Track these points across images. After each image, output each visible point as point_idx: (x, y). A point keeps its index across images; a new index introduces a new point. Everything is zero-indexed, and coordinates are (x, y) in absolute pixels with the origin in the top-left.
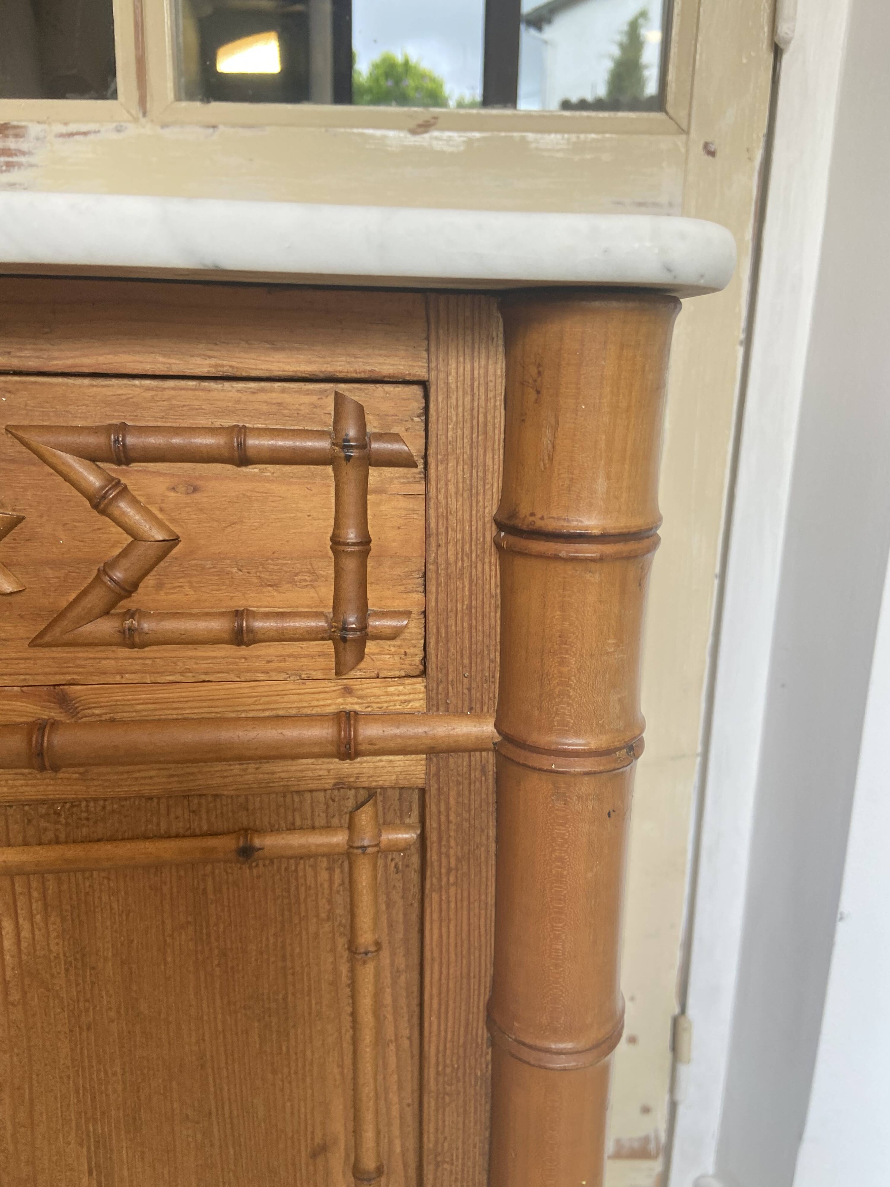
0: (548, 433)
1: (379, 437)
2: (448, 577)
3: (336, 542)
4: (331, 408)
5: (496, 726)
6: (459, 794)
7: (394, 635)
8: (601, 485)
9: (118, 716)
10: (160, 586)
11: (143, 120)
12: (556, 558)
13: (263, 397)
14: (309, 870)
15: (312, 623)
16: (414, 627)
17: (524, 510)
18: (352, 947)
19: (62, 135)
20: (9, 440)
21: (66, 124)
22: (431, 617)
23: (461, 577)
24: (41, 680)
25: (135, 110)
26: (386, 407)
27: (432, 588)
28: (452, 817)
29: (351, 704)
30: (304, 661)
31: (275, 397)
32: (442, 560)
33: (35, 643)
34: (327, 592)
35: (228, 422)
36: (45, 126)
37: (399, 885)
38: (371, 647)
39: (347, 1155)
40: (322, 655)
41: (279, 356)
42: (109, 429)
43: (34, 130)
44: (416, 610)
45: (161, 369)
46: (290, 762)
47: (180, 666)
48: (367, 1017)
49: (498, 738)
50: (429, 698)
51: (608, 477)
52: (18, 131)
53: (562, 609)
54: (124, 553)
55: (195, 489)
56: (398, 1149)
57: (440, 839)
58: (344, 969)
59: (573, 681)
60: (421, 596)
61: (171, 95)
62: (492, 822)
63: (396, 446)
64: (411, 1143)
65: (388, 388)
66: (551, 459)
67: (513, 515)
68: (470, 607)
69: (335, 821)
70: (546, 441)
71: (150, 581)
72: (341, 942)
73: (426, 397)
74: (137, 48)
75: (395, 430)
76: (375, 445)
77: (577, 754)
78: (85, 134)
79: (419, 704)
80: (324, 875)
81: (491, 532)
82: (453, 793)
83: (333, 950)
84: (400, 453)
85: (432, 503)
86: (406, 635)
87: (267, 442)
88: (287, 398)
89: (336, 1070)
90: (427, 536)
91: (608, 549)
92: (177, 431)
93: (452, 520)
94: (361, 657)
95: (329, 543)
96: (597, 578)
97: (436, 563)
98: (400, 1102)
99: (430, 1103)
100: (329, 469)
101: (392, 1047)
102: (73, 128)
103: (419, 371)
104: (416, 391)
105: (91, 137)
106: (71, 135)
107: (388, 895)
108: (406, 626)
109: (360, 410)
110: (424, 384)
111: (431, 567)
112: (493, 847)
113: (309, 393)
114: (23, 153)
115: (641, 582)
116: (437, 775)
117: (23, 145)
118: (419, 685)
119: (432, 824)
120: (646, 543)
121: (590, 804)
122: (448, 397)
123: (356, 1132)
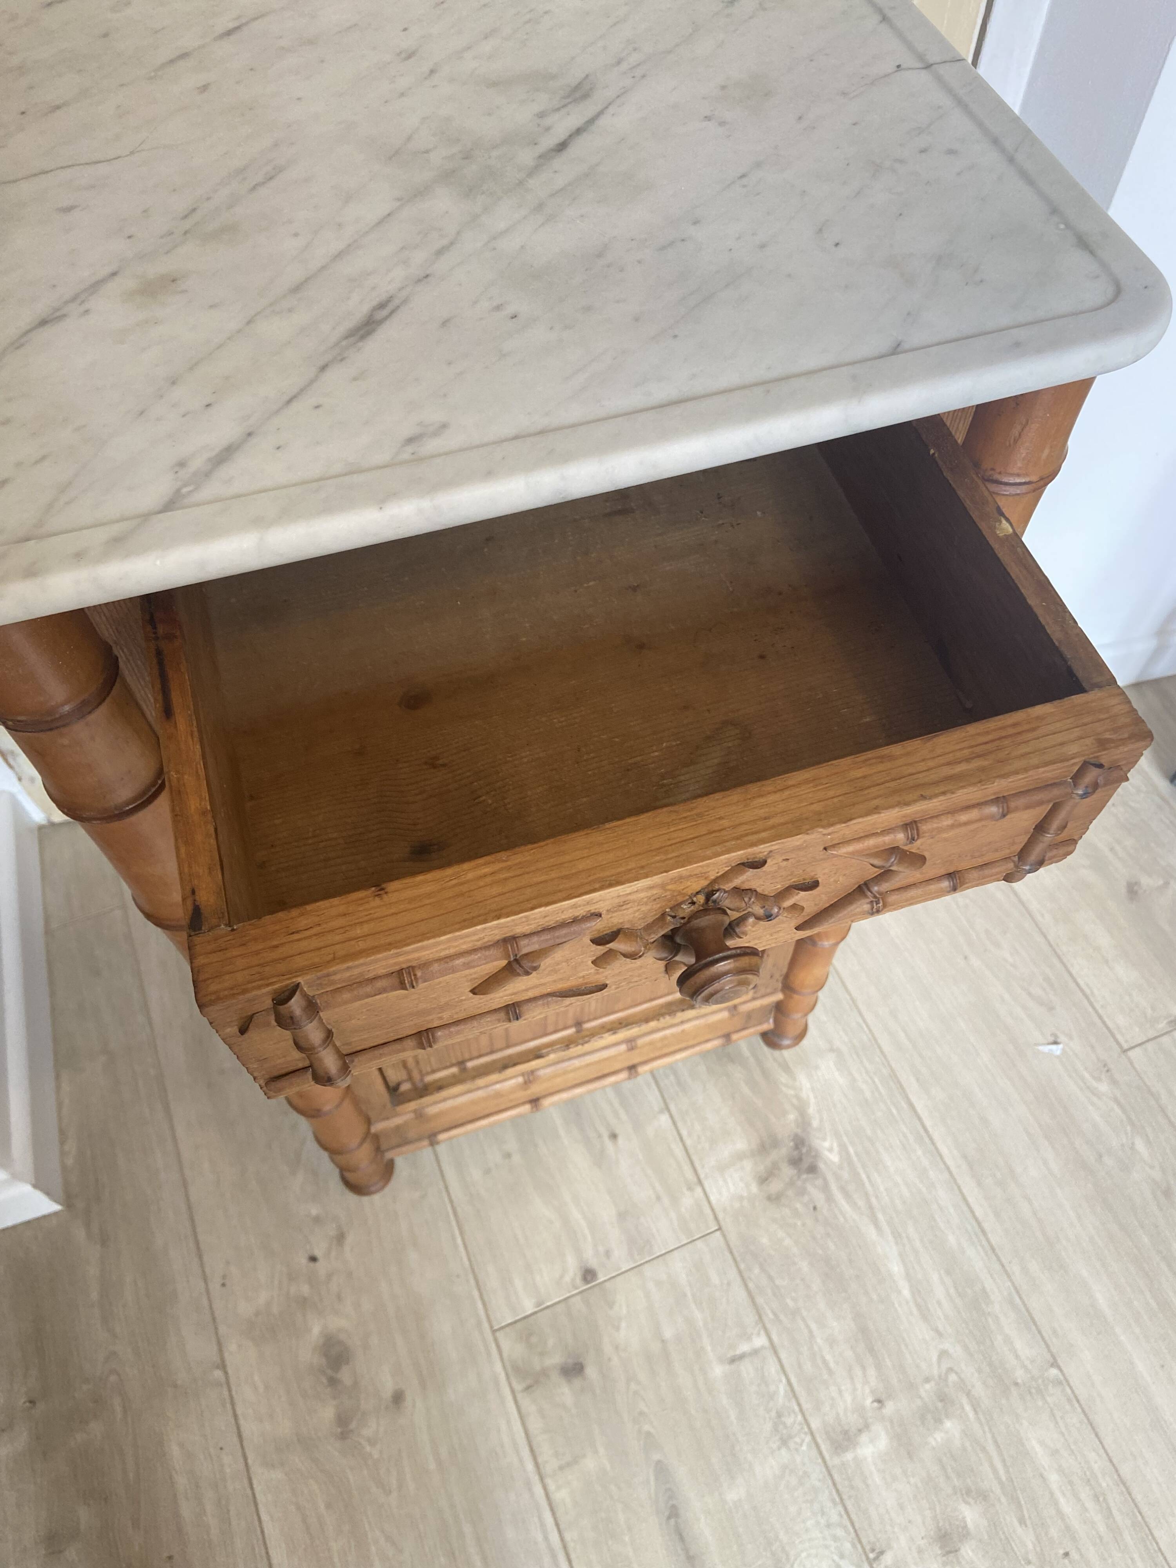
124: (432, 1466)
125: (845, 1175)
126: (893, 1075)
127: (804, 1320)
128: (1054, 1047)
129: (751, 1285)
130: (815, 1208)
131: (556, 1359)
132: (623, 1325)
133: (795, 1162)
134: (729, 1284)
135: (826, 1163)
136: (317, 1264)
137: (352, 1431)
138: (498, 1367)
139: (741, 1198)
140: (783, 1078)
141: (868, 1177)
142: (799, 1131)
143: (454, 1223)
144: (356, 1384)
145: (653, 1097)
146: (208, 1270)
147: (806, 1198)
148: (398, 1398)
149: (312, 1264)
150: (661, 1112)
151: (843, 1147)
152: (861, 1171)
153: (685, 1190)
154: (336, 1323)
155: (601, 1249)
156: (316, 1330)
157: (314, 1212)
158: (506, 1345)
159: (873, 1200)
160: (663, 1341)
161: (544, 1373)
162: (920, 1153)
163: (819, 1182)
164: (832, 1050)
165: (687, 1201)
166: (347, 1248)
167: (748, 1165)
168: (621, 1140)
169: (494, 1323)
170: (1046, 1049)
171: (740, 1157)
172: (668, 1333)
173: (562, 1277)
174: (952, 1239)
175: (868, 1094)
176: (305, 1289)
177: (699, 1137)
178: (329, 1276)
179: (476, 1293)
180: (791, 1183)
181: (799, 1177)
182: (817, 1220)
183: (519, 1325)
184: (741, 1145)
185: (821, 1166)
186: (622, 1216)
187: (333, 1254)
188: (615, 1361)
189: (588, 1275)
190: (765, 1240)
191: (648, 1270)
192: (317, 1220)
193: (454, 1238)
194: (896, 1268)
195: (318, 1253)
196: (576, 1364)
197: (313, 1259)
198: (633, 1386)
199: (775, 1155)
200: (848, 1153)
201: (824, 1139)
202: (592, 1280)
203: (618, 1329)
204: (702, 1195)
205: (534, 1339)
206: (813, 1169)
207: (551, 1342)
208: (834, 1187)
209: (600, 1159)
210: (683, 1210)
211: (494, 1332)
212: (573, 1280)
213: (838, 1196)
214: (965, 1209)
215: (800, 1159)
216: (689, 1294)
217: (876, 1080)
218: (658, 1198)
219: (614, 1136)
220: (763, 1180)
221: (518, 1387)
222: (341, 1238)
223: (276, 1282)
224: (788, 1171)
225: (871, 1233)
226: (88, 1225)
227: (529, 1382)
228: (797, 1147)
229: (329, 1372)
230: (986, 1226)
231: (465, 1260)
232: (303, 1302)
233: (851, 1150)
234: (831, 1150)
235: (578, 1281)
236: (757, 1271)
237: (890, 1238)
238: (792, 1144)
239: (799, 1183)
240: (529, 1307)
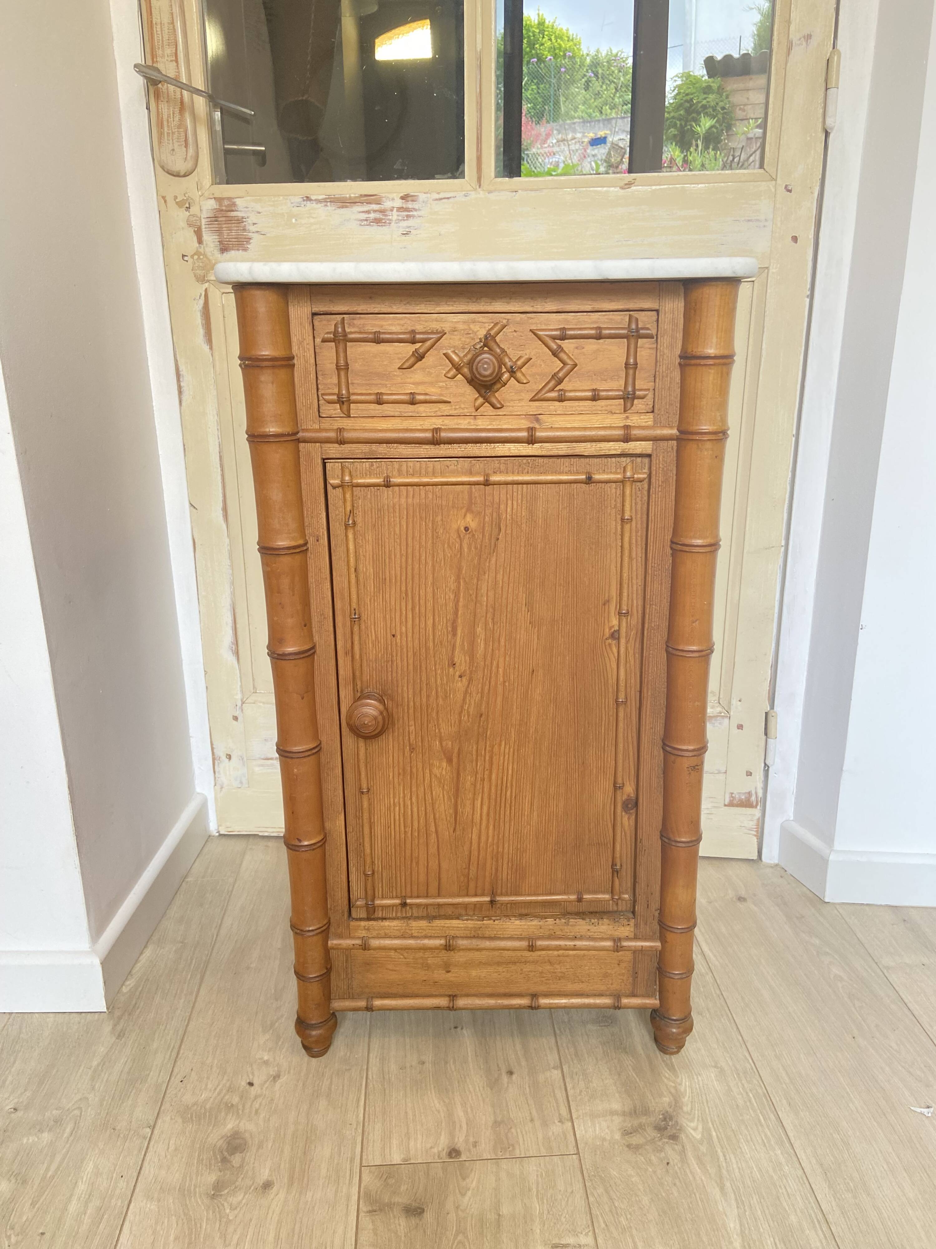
0: (698, 324)
1: (642, 329)
2: (663, 377)
3: (627, 364)
4: (627, 320)
5: (678, 430)
6: (664, 457)
7: (643, 398)
8: (714, 340)
9: (553, 426)
10: (570, 381)
11: (479, 190)
12: (700, 365)
13: (606, 317)
14: (609, 489)
15: (617, 393)
16: (650, 395)
17: (689, 350)
18: (622, 520)
19: (436, 200)
20: (531, 333)
21: (438, 193)
22: (656, 391)
23: (667, 377)
24: (531, 413)
25: (474, 183)
26: (645, 319)
27: (657, 380)
28: (661, 466)
29: (629, 423)
30: (614, 407)
31: (611, 317)
32: (661, 370)
33: (531, 400)
34: (622, 382)
35: (595, 326)
36: (429, 195)
37: (640, 495)
38: (636, 401)
39: (616, 606)
40: (620, 404)
41: (613, 303)
42: (560, 329)
43: (422, 197)
44: (652, 388)
45: (577, 310)
46: (606, 443)
47: (574, 409)
48: (626, 545)
49: (678, 433)
50: (654, 421)
51: (717, 338)
52: (414, 198)
53: (702, 382)
54: (561, 369)
55: (583, 348)
56: (635, 605)
57: (656, 473)
58: (619, 527)
59: (705, 408)
60: (653, 383)
61: (493, 174)
62: (675, 468)
63: (648, 332)
64: (640, 603)
65: (646, 312)
66: (699, 332)
67: (686, 352)
68: (669, 387)
69: (619, 471)
70: (697, 327)
71: (567, 379)
72: (619, 517)
73: (658, 315)
74: (477, 151)
75: (647, 326)
76: (641, 331)
77: (705, 433)
78: (448, 198)
79: (650, 423)
80: (614, 491)
81: (678, 360)
82: (661, 457)
83: (616, 520)
84: (649, 334)
85: (658, 351)
86: (647, 397)
87: (607, 332)
88: (613, 317)
89: (614, 569)
90: (656, 362)
91: (717, 361)
92: (580, 329)
93: (665, 357)
94: (632, 405)
95: (624, 365)
96: (713, 371)
97: (659, 371)
98: (637, 584)
99: (649, 579)
100: (625, 340)
101: (635, 560)
102: (442, 195)
103: (657, 307)
104: (655, 313)
105: (451, 200)
106: (441, 199)
107: (636, 499)
108: (647, 395)
109: (637, 320)
110: (657, 311)
111: (657, 373)
112: (675, 477)
113: (620, 315)
114: (416, 210)
115: (728, 374)
116: (656, 449)
117: (416, 205)
118: (651, 416)
119: (654, 468)
120: (730, 360)
121: (710, 452)
122: (665, 314)
123: (621, 594)
124: (271, 1238)
125: (703, 1149)
126: (767, 1095)
127: (632, 1236)
128: (925, 1111)
129: (591, 1199)
130: (668, 1163)
131: (402, 1199)
132: (469, 1193)
133: (660, 1129)
134: (572, 1192)
135: (687, 1136)
136: (252, 1088)
137: (221, 1195)
138: (355, 1190)
139: (604, 1139)
140: (667, 1073)
141: (725, 1156)
142: (670, 1110)
143: (363, 1092)
144: (241, 1166)
145: (552, 1058)
146: (176, 1070)
147: (663, 1155)
148: (267, 1186)
149: (248, 1086)
150: (554, 1068)
151: (707, 1131)
152: (719, 1151)
153: (556, 1121)
154: (247, 1126)
155: (471, 1139)
156: (230, 1126)
157: (266, 1058)
158: (366, 1178)
159: (724, 1172)
160: (499, 1215)
161: (390, 1206)
162: (779, 1152)
163: (678, 1148)
164: (716, 1067)
165: (556, 1129)
166: (278, 1084)
167: (617, 1120)
168: (514, 1077)
169: (364, 1161)
170: (919, 1110)
171: (613, 1113)
172: (505, 1210)
173: (431, 1148)
174: (793, 1219)
175: (740, 1102)
176: (236, 1100)
177: (581, 1091)
178: (256, 1097)
179: (359, 1139)
180: (652, 1141)
181: (661, 1139)
182: (667, 1171)
183: (382, 1168)
184: (616, 1106)
185: (683, 1136)
186: (497, 1123)
187: (266, 1085)
188: (452, 1216)
189: (454, 1152)
190: (614, 1173)
191: (504, 1164)
192: (266, 1063)
193: (358, 1101)
194: (733, 1225)
195: (255, 1082)
196: (419, 1208)
197: (251, 1084)
198: (460, 1237)
199: (643, 1120)
200: (710, 1135)
201: (692, 1121)
202: (456, 1156)
203: (463, 1195)
204: (570, 1128)
205: (391, 1181)
206: (674, 1138)
207: (403, 1188)
208: (690, 1154)
209: (493, 1084)
210: (551, 1133)
211: (361, 1166)
212: (439, 1153)
213: (693, 1162)
214: (812, 1200)
215: (666, 1128)
216: (534, 1190)
217: (751, 1095)
218: (532, 1120)
219: (511, 1073)
220: (626, 1133)
221: (363, 1208)
222: (276, 1077)
223: (218, 1090)
224: (651, 1133)
225: (716, 1193)
226: (115, 1026)
227: (375, 1208)
228: (665, 1119)
229: (226, 1154)
230: (830, 1218)
231: (361, 1116)
232: (230, 1107)
233: (714, 1134)
234: (695, 1129)
235: (444, 1154)
236: (601, 1190)
237: (733, 1202)
238: (661, 1117)
239: (660, 1143)
240: (397, 1158)
